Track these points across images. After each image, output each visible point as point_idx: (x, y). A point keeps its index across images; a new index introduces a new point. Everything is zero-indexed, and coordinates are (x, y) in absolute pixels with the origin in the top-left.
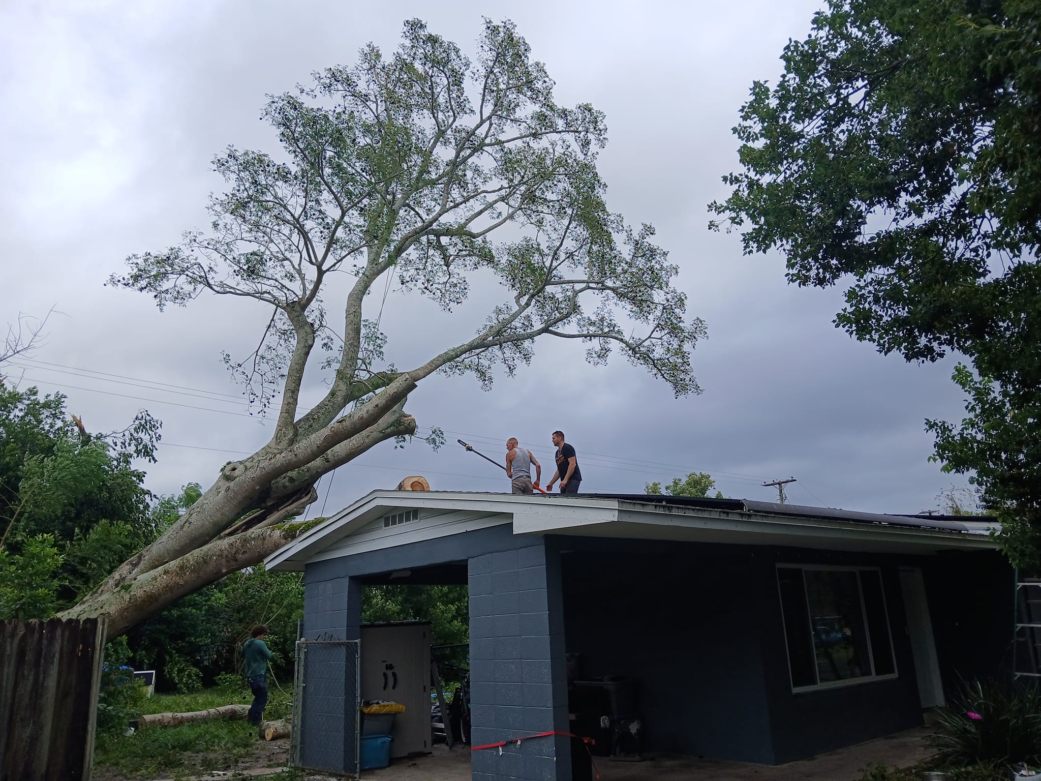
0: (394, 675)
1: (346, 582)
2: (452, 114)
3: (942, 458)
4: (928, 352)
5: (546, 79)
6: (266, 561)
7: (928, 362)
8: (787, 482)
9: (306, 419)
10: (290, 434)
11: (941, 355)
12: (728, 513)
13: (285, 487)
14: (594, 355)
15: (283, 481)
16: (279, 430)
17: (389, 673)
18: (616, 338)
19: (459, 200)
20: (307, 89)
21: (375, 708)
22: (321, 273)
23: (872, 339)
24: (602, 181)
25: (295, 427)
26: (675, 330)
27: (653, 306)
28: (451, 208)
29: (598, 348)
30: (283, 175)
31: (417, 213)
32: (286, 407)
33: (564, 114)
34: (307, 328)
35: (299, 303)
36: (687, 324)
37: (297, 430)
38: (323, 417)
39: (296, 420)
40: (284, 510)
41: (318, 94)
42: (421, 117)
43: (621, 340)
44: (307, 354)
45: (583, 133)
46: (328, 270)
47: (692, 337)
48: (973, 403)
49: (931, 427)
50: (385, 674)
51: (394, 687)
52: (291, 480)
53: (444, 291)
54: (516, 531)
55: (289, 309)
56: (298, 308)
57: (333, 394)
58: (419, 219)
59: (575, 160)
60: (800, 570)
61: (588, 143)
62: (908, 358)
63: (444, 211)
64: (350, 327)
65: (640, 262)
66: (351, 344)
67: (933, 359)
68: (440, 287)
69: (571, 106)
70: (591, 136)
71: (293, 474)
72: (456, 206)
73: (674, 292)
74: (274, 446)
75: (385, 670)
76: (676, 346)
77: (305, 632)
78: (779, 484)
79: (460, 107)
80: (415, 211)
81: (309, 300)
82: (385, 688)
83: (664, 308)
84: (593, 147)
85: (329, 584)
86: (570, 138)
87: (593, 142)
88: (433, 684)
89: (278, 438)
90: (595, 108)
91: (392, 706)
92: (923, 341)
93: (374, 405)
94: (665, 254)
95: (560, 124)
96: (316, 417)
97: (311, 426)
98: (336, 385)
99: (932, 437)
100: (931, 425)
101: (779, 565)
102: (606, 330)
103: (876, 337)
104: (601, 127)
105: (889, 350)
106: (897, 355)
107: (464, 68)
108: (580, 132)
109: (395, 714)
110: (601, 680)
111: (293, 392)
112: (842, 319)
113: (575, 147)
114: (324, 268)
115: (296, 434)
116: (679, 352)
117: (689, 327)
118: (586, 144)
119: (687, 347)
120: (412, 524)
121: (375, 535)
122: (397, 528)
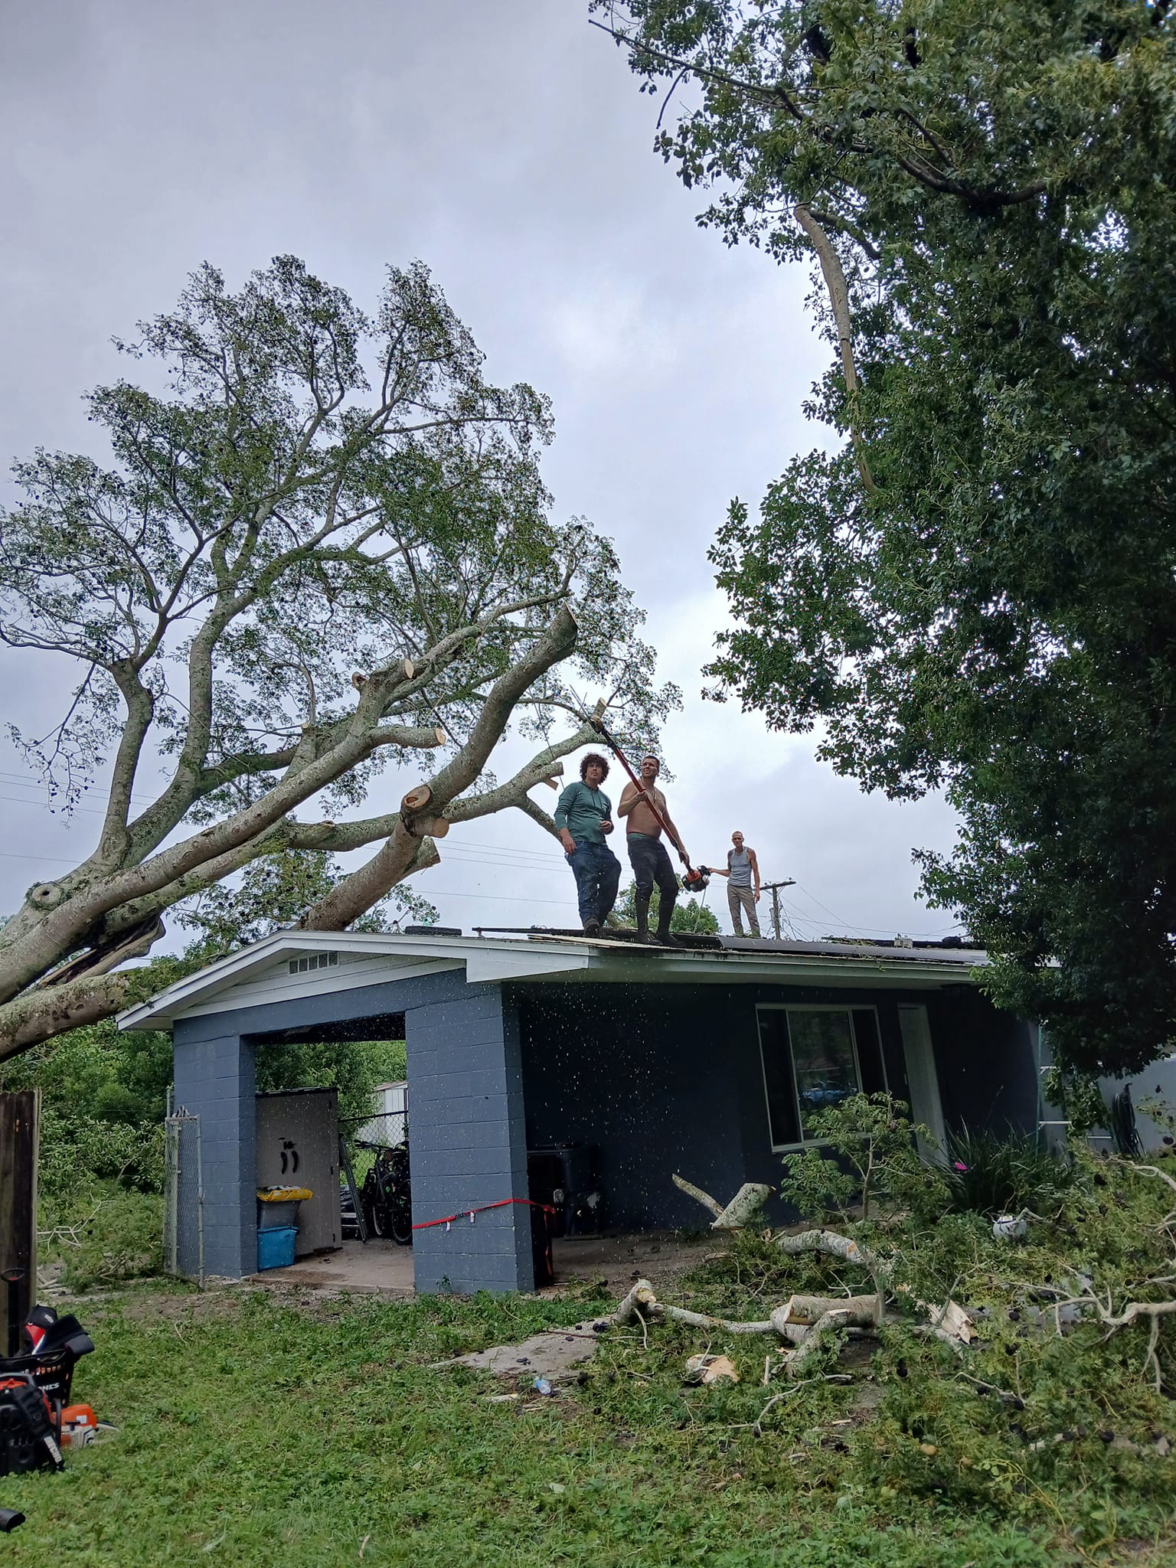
0: (295, 1154)
1: (236, 1042)
2: (337, 385)
3: (929, 893)
4: (910, 791)
5: (473, 350)
6: (118, 1017)
7: (909, 802)
8: (784, 884)
9: (143, 821)
10: (122, 846)
11: (923, 794)
12: (702, 954)
13: (123, 919)
14: (531, 726)
15: (120, 913)
16: (106, 840)
17: (289, 1152)
18: (563, 706)
19: (353, 514)
20: (127, 345)
21: (276, 1195)
22: (164, 622)
23: (854, 774)
24: (547, 492)
25: (127, 832)
26: (640, 696)
27: (611, 662)
28: (340, 525)
29: (535, 717)
30: (112, 486)
31: (282, 520)
32: (115, 807)
33: (495, 394)
34: (143, 697)
35: (131, 660)
36: (656, 688)
37: (130, 838)
38: (165, 819)
39: (129, 823)
40: (123, 950)
41: (146, 353)
42: (289, 382)
43: (571, 709)
44: (143, 732)
45: (521, 424)
46: (175, 617)
47: (662, 707)
48: (966, 826)
49: (918, 856)
50: (283, 1155)
51: (295, 1170)
52: (133, 910)
53: (322, 634)
54: (471, 978)
55: (116, 670)
56: (129, 668)
57: (176, 787)
58: (285, 530)
59: (510, 456)
60: (783, 1011)
61: (529, 439)
62: (890, 796)
63: (330, 529)
64: (197, 690)
65: (598, 605)
66: (200, 716)
67: (915, 798)
68: (316, 627)
69: (505, 384)
70: (532, 428)
71: (136, 902)
72: (347, 522)
73: (640, 644)
74: (100, 860)
75: (282, 1149)
76: (641, 716)
77: (177, 1107)
78: (774, 887)
79: (349, 376)
80: (278, 517)
81: (146, 657)
82: (283, 1171)
83: (627, 666)
84: (536, 444)
85: (211, 1046)
86: (503, 428)
87: (535, 436)
88: (341, 1164)
89: (105, 849)
90: (538, 391)
91: (296, 1191)
92: (905, 777)
93: (255, 814)
94: (629, 595)
95: (491, 408)
96: (155, 819)
97: (149, 833)
98: (180, 774)
99: (919, 868)
100: (919, 855)
101: (759, 1006)
102: (549, 693)
103: (857, 770)
104: (546, 417)
105: (871, 788)
106: (880, 792)
107: (357, 326)
108: (516, 422)
109: (298, 1202)
110: (554, 1148)
111: (125, 786)
112: (826, 752)
113: (511, 443)
114: (169, 616)
115: (130, 845)
116: (645, 725)
117: (658, 693)
118: (526, 438)
119: (655, 720)
120: (330, 970)
121: (277, 983)
122: (309, 975)
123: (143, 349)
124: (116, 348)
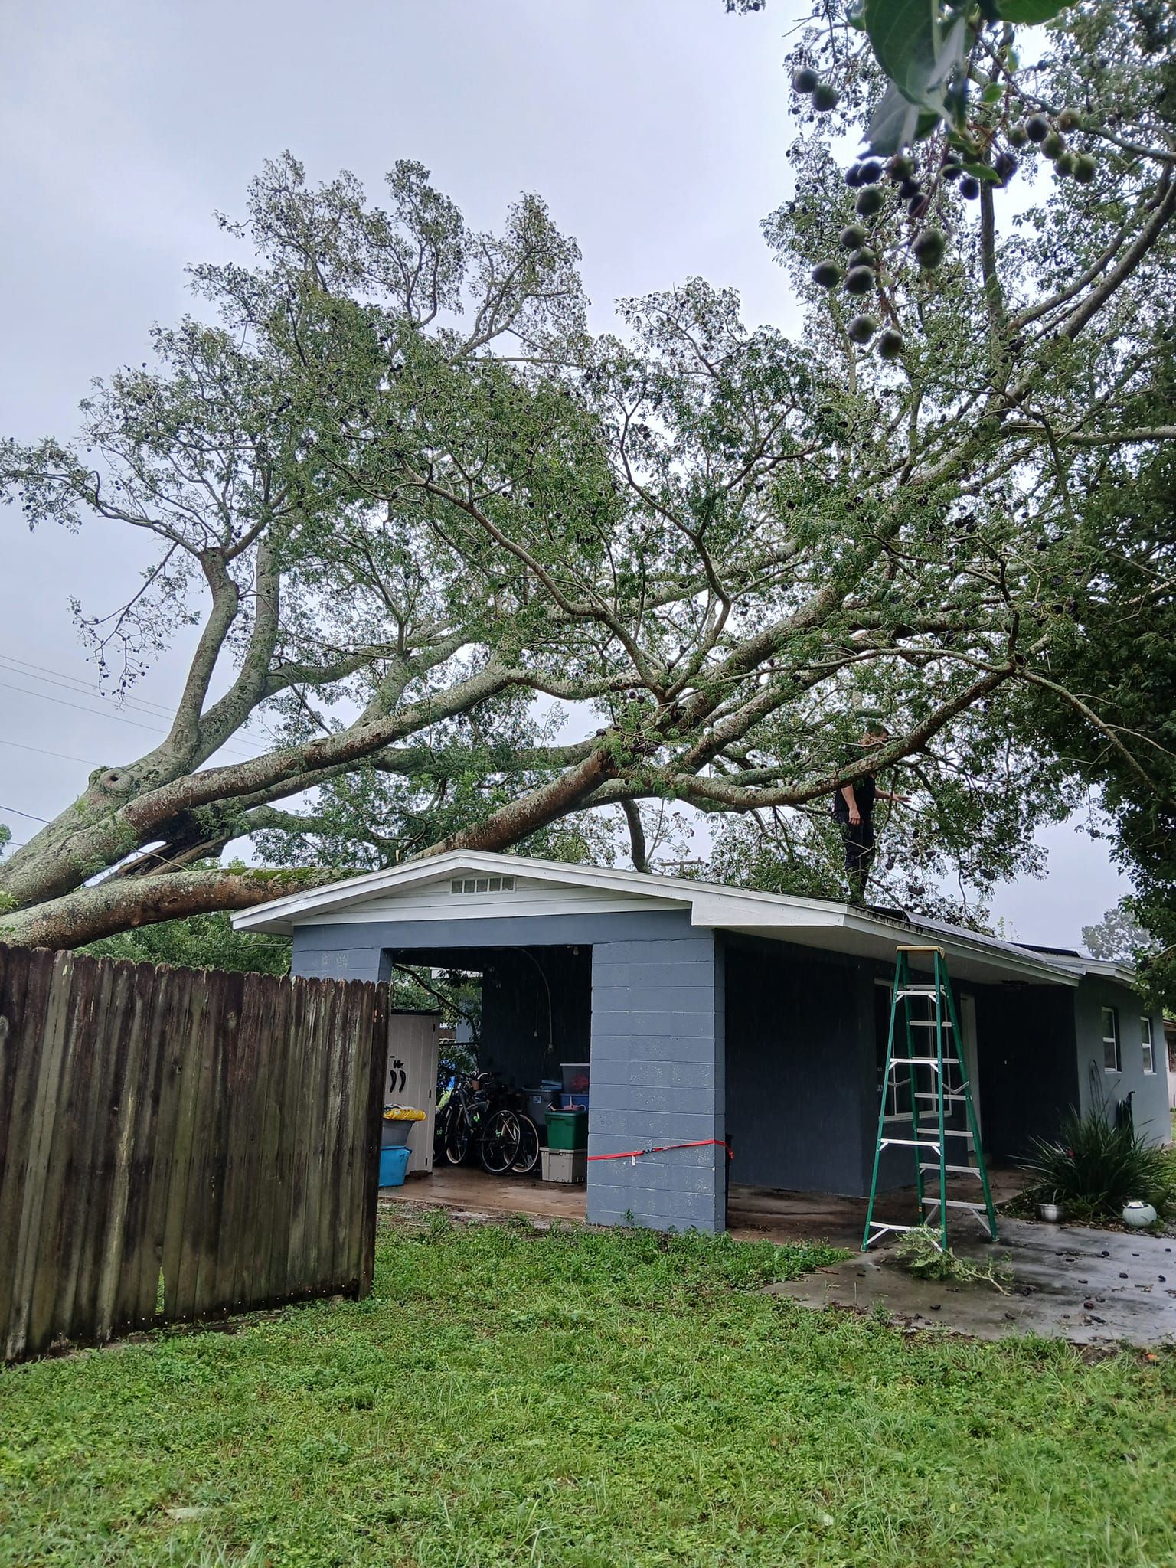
0: (402, 1074)
1: (375, 955)
10: (190, 739)
16: (178, 732)
17: (397, 1071)
20: (230, 222)
21: (396, 1113)
25: (198, 727)
32: (191, 700)
34: (228, 590)
35: (222, 550)
37: (200, 734)
38: (233, 719)
41: (248, 234)
50: (393, 1074)
51: (401, 1090)
54: (696, 922)
55: (205, 557)
56: (218, 558)
57: (241, 686)
74: (168, 752)
75: (392, 1068)
82: (391, 1090)
89: (175, 741)
91: (412, 1111)
96: (222, 718)
98: (246, 675)
111: (203, 679)
115: (200, 741)
120: (502, 894)
121: (433, 901)
122: (476, 897)
123: (247, 230)
124: (216, 222)
